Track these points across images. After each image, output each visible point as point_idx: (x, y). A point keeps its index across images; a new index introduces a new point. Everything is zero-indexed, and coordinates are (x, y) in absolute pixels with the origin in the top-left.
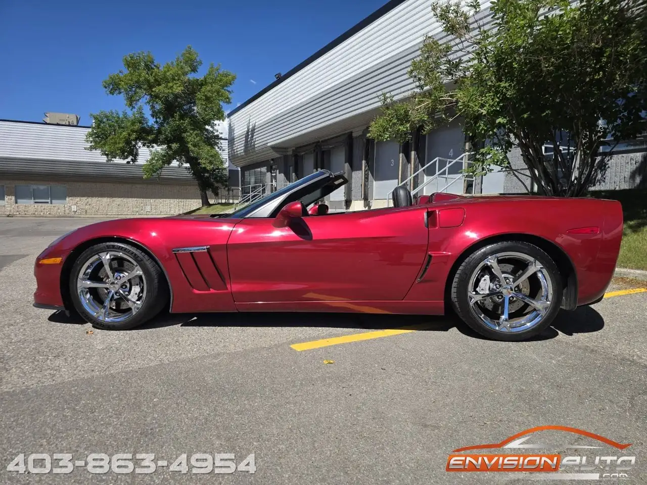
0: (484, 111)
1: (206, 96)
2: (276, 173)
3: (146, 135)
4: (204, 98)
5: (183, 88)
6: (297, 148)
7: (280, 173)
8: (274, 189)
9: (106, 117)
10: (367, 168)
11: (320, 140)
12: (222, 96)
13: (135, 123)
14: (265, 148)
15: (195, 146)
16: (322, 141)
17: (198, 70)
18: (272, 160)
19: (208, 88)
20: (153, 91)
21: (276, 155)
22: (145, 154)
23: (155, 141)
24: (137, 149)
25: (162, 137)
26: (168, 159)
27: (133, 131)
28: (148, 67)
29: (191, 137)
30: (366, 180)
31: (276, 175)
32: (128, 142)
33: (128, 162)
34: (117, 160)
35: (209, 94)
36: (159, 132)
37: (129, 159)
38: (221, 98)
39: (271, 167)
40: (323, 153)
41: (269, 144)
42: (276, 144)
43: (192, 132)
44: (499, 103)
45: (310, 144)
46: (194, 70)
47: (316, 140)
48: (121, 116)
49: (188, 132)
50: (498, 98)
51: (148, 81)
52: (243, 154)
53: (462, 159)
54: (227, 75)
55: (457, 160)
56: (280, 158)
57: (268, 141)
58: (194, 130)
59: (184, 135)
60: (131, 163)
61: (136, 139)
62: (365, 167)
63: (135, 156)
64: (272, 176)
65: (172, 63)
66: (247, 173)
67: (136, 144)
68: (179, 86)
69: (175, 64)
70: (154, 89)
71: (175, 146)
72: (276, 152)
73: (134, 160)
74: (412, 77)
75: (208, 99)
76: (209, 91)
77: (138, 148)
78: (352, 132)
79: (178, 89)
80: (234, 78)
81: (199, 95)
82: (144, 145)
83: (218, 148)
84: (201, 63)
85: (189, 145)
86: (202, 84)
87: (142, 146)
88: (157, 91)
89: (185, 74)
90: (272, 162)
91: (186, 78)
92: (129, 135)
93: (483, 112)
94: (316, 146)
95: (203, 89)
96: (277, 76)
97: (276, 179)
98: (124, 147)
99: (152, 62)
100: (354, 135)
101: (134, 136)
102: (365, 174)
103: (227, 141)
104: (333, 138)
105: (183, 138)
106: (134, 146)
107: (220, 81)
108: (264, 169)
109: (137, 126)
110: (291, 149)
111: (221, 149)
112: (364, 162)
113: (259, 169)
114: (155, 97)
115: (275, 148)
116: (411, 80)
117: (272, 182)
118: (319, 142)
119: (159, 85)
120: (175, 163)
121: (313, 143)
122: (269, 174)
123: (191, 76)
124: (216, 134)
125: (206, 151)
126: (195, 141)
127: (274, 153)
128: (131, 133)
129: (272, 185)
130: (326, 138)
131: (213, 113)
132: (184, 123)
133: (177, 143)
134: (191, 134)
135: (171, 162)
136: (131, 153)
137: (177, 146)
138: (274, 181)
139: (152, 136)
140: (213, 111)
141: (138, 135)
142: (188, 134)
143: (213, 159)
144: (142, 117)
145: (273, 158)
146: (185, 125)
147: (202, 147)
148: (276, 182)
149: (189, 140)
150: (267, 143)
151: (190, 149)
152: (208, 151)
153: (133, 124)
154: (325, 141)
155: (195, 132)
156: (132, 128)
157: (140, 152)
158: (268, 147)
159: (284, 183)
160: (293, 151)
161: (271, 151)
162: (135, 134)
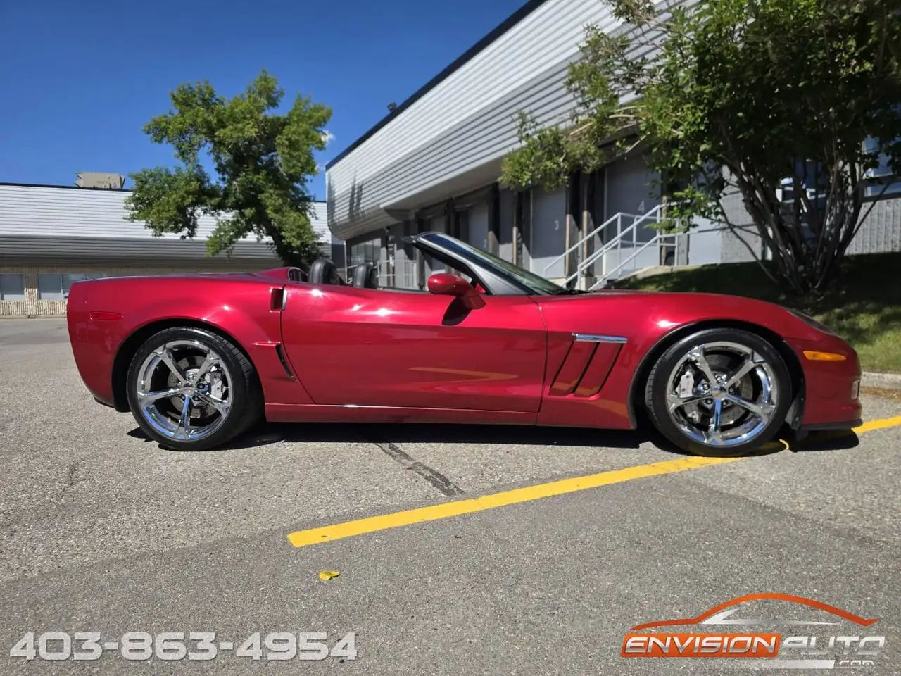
0: (680, 134)
1: (289, 140)
2: (393, 247)
3: (204, 196)
4: (287, 143)
5: (257, 130)
6: (422, 210)
7: (398, 248)
8: (391, 269)
9: (152, 175)
10: (519, 235)
11: (454, 197)
12: (312, 139)
13: (190, 181)
14: (377, 212)
15: (277, 211)
16: (456, 198)
17: (279, 104)
18: (388, 228)
19: (293, 129)
20: (216, 136)
21: (392, 221)
22: (207, 224)
23: (221, 206)
24: (195, 219)
25: (231, 200)
26: (241, 232)
27: (188, 193)
28: (206, 103)
29: (271, 199)
30: (520, 252)
31: (393, 251)
32: (181, 209)
33: (183, 237)
34: (169, 236)
35: (294, 137)
36: (226, 194)
37: (185, 232)
38: (310, 142)
39: (387, 238)
40: (458, 215)
41: (382, 206)
42: (391, 205)
43: (272, 191)
44: (703, 119)
45: (440, 203)
46: (273, 103)
47: (447, 198)
48: (173, 173)
49: (268, 192)
50: (702, 111)
51: (208, 123)
52: (347, 221)
53: (655, 214)
54: (317, 110)
55: (647, 216)
56: (397, 225)
57: (381, 201)
58: (276, 188)
59: (261, 196)
60: (188, 238)
61: (194, 204)
62: (517, 235)
63: (193, 228)
64: (388, 252)
65: (242, 96)
66: (354, 248)
67: (194, 210)
68: (252, 128)
69: (246, 96)
70: (217, 134)
71: (249, 212)
72: (391, 215)
73: (191, 235)
74: (570, 91)
75: (293, 145)
76: (294, 133)
77: (196, 216)
78: (497, 183)
79: (251, 132)
80: (329, 114)
81: (280, 139)
82: (205, 213)
83: (310, 214)
84: (282, 94)
85: (268, 211)
86: (285, 123)
87: (202, 214)
88: (221, 135)
89: (260, 110)
90: (387, 231)
91: (261, 117)
92: (183, 198)
93: (678, 135)
94: (447, 206)
95: (285, 131)
96: (391, 107)
97: (393, 255)
98: (175, 216)
99: (212, 95)
100: (501, 187)
101: (189, 200)
102: (518, 244)
103: (325, 205)
104: (471, 193)
105: (260, 200)
106: (192, 214)
107: (310, 118)
108: (377, 242)
109: (194, 185)
110: (413, 212)
111: (313, 215)
112: (515, 230)
113: (369, 243)
114: (219, 144)
115: (390, 210)
116: (570, 96)
117: (388, 258)
118: (451, 199)
119: (224, 126)
120: (251, 237)
121: (443, 202)
122: (384, 249)
123: (271, 113)
124: (307, 195)
125: (292, 218)
126: (277, 204)
127: (390, 218)
128: (185, 195)
129: (388, 264)
130: (462, 194)
131: (300, 165)
132: (260, 178)
133: (251, 209)
134: (271, 195)
135: (246, 235)
136: (187, 224)
137: (252, 211)
138: (391, 258)
139: (217, 199)
140: (300, 162)
141: (196, 198)
142: (267, 195)
143: (302, 231)
144: (201, 172)
145: (389, 225)
146: (261, 182)
147: (286, 213)
148: (393, 259)
149: (268, 204)
150: (379, 204)
151: (270, 216)
152: (295, 219)
153: (188, 183)
154: (461, 198)
155: (277, 192)
156: (187, 188)
157: (199, 222)
158: (380, 209)
159: (404, 261)
160: (417, 214)
161: (386, 215)
162: (191, 196)
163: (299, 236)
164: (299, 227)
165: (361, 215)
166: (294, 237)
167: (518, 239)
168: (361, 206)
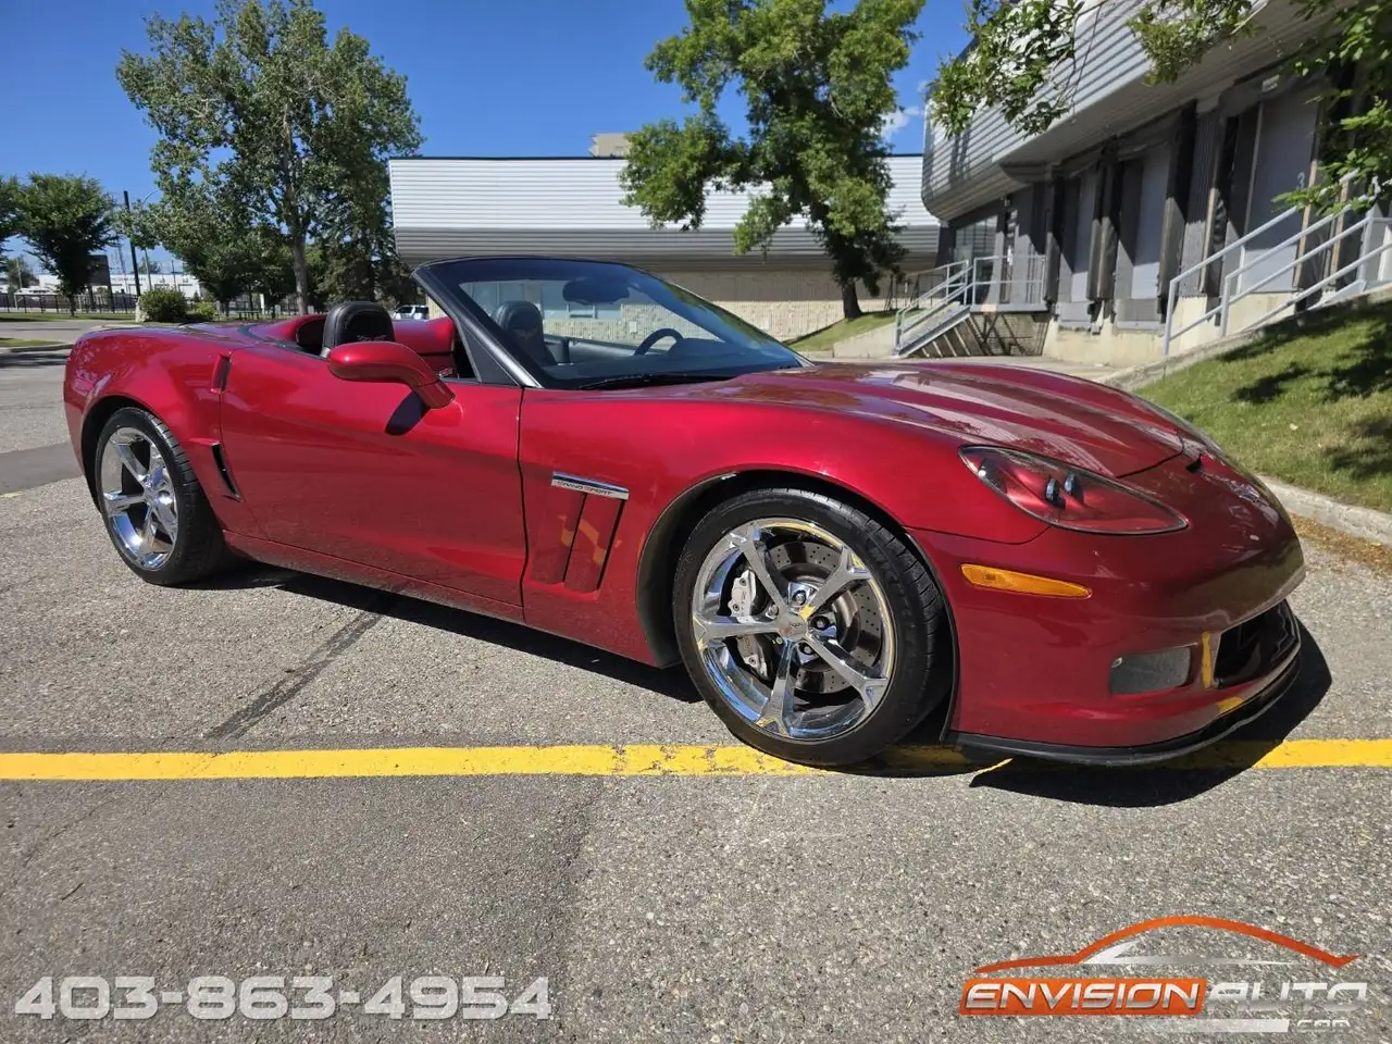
1: (850, 55)
2: (1013, 231)
3: (718, 159)
4: (846, 60)
5: (799, 44)
6: (1065, 162)
7: (1021, 234)
8: (1009, 270)
9: (655, 134)
10: (1221, 203)
11: (1118, 134)
13: (698, 139)
14: (989, 169)
15: (822, 179)
16: (1122, 137)
18: (1010, 197)
19: (859, 35)
20: (741, 62)
21: (1014, 185)
23: (740, 178)
24: (702, 198)
25: (758, 165)
26: (779, 213)
27: (693, 158)
29: (816, 159)
30: (1217, 238)
31: (1013, 238)
32: (685, 184)
33: (685, 228)
35: (859, 50)
36: (754, 155)
37: (688, 219)
39: (1008, 216)
40: (1121, 168)
41: (995, 159)
42: (1008, 156)
43: (819, 146)
45: (1092, 149)
47: (1106, 136)
48: (681, 127)
49: (810, 147)
51: (731, 41)
52: (948, 187)
56: (1022, 191)
57: (994, 150)
58: (827, 140)
59: (801, 156)
60: (691, 227)
61: (701, 176)
62: (1216, 204)
63: (699, 212)
64: (1006, 239)
67: (702, 185)
68: (792, 41)
70: (742, 57)
71: (782, 181)
72: (1010, 174)
73: (695, 223)
75: (856, 63)
76: (859, 42)
77: (705, 195)
78: (1195, 103)
79: (790, 48)
81: (836, 56)
82: (718, 188)
85: (811, 180)
86: (846, 27)
87: (714, 190)
88: (748, 59)
90: (1006, 203)
92: (685, 167)
94: (1103, 152)
95: (845, 41)
97: (1013, 245)
98: (673, 195)
100: (1202, 109)
101: (692, 171)
102: (1215, 222)
103: (920, 160)
104: (1146, 126)
105: (800, 162)
106: (698, 191)
107: (887, 11)
108: (992, 222)
109: (702, 146)
110: (1049, 168)
112: (1213, 193)
113: (982, 223)
115: (1008, 165)
117: (1005, 252)
118: (1115, 138)
119: (753, 45)
120: (799, 221)
121: (1101, 145)
122: (1000, 237)
124: (879, 146)
125: (845, 189)
126: (824, 167)
127: (1009, 179)
128: (689, 162)
129: (1005, 262)
130: (1132, 127)
131: (865, 96)
132: (803, 127)
133: (786, 178)
134: (817, 152)
135: (791, 219)
136: (691, 208)
137: (786, 182)
138: (1009, 251)
139: (734, 165)
140: (865, 92)
141: (703, 166)
142: (811, 152)
143: (859, 209)
144: (714, 123)
145: (1009, 191)
146: (804, 131)
147: (839, 182)
148: (1012, 252)
149: (810, 167)
150: (991, 157)
151: (812, 187)
152: (849, 191)
153: (694, 144)
154: (1130, 135)
155: (828, 146)
156: (691, 150)
157: (708, 203)
158: (995, 163)
159: (1028, 257)
160: (1055, 171)
161: (1002, 174)
162: (696, 164)
163: (854, 219)
164: (857, 203)
165: (965, 177)
166: (847, 218)
167: (1217, 212)
168: (967, 160)
